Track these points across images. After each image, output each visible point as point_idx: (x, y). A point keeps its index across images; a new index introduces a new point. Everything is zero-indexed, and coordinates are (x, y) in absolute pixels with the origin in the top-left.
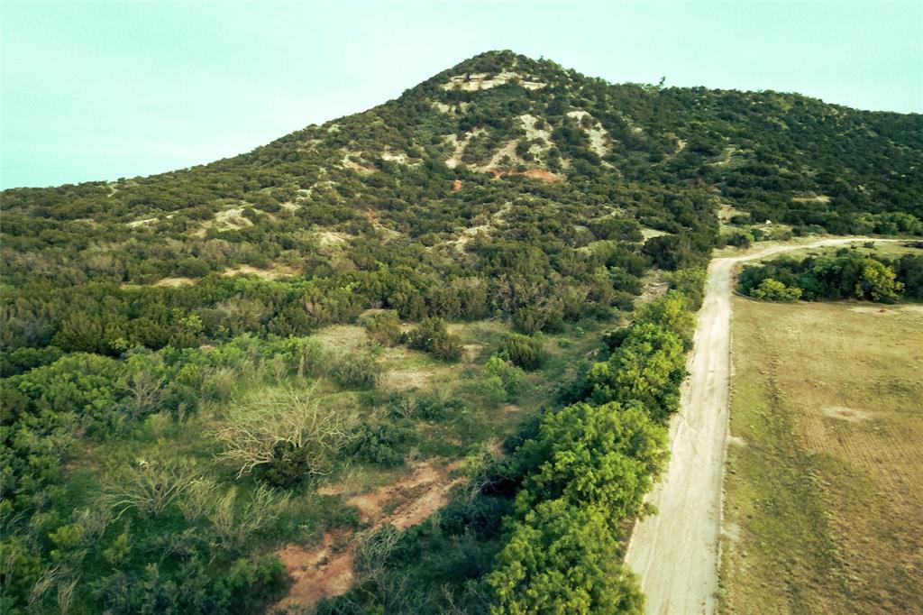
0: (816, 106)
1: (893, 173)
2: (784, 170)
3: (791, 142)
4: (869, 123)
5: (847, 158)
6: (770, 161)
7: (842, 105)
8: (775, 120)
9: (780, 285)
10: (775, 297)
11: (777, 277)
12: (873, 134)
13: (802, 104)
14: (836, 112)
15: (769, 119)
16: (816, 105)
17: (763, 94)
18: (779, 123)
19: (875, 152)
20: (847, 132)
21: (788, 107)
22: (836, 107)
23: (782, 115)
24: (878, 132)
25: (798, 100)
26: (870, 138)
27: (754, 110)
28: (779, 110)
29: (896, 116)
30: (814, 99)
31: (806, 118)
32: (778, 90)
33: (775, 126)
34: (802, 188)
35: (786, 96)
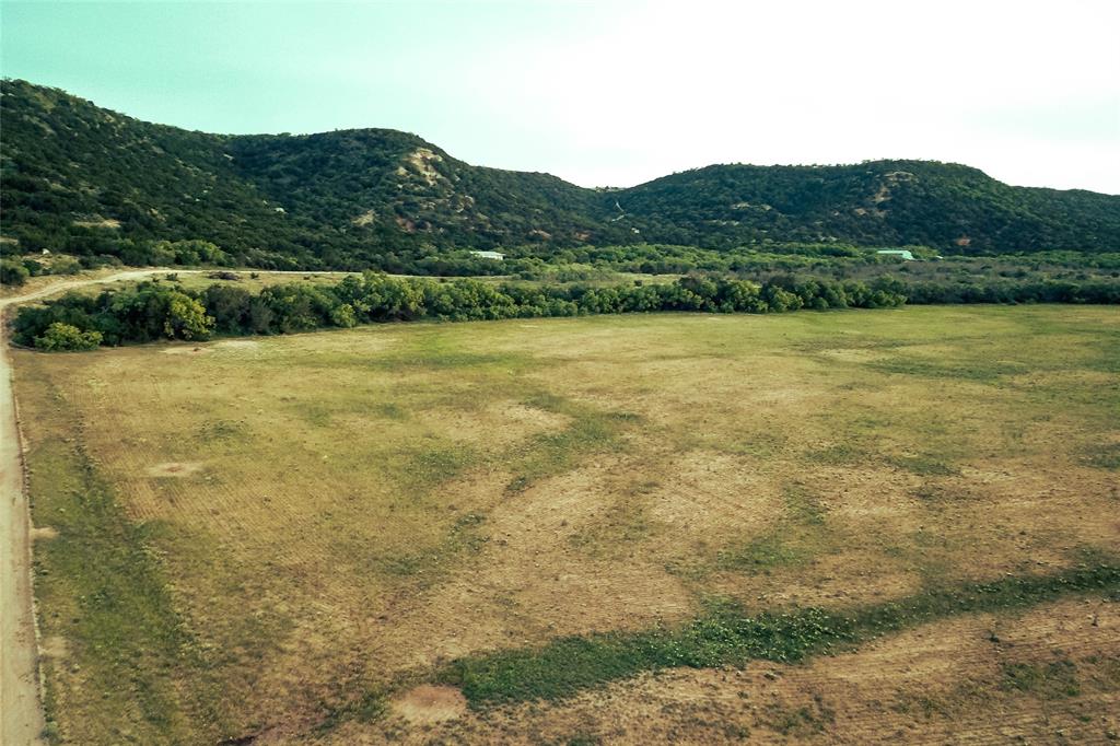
0: (86, 108)
1: (187, 197)
2: (57, 186)
3: (62, 151)
4: (153, 137)
5: (133, 177)
6: (35, 172)
7: (118, 111)
8: (35, 121)
9: (73, 330)
10: (70, 345)
11: (68, 319)
12: (159, 151)
13: (68, 104)
14: (113, 120)
15: (26, 117)
16: (87, 107)
17: (12, 84)
18: (41, 125)
19: (164, 171)
20: (129, 145)
21: (50, 106)
22: (112, 113)
23: (45, 115)
24: (164, 148)
25: (62, 99)
26: (155, 154)
28: (39, 108)
29: (182, 132)
30: (83, 100)
31: (76, 122)
32: (33, 81)
33: (36, 128)
34: (83, 209)
35: (46, 92)
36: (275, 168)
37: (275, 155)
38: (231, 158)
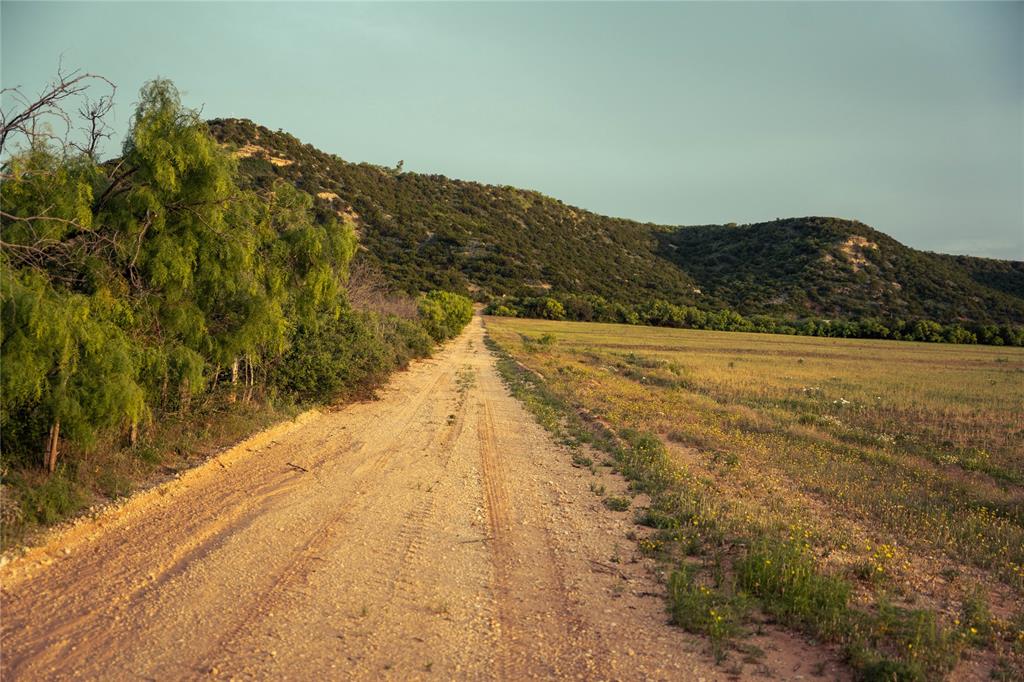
0: (554, 207)
1: (618, 277)
2: (518, 263)
3: (529, 241)
4: (607, 230)
5: (579, 262)
6: (507, 254)
7: (581, 208)
8: (514, 219)
9: (507, 309)
10: (505, 315)
11: (505, 305)
12: (608, 241)
13: (541, 203)
14: (575, 215)
15: (509, 216)
16: (556, 206)
17: (503, 189)
18: (519, 222)
19: (606, 258)
20: (584, 236)
21: (527, 205)
22: (575, 209)
23: (522, 214)
24: (614, 240)
25: (537, 199)
26: (604, 244)
27: (494, 205)
28: (518, 208)
29: (632, 224)
30: (554, 200)
31: (545, 219)
32: (517, 187)
33: (514, 223)
34: (531, 277)
35: (526, 194)
36: (713, 256)
37: (715, 245)
38: (676, 248)
